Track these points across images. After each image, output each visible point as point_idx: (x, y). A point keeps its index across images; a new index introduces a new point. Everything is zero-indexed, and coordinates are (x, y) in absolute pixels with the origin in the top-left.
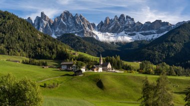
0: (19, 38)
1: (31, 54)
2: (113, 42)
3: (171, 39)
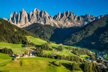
2: (62, 27)
3: (88, 28)
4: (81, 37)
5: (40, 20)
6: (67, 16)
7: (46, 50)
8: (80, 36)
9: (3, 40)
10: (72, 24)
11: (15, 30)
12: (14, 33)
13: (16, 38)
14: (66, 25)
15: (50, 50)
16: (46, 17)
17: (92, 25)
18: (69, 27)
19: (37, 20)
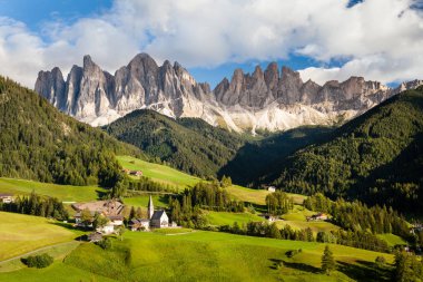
0: (21, 136)
1: (42, 172)
2: (250, 129)
3: (371, 128)
4: (345, 162)
5: (156, 101)
6: (271, 86)
7: (216, 210)
8: (339, 159)
9: (17, 168)
10: (293, 116)
11: (67, 130)
12: (59, 141)
13: (73, 162)
14: (268, 121)
15: (233, 210)
16: (181, 87)
17: (388, 115)
18: (281, 129)
19: (143, 101)
